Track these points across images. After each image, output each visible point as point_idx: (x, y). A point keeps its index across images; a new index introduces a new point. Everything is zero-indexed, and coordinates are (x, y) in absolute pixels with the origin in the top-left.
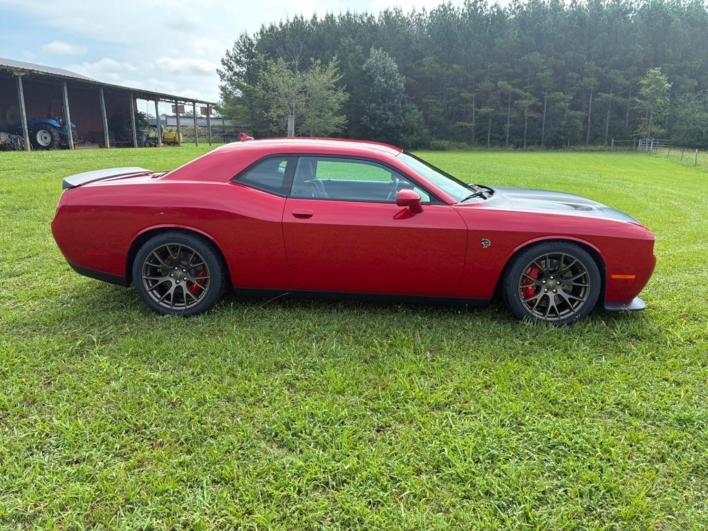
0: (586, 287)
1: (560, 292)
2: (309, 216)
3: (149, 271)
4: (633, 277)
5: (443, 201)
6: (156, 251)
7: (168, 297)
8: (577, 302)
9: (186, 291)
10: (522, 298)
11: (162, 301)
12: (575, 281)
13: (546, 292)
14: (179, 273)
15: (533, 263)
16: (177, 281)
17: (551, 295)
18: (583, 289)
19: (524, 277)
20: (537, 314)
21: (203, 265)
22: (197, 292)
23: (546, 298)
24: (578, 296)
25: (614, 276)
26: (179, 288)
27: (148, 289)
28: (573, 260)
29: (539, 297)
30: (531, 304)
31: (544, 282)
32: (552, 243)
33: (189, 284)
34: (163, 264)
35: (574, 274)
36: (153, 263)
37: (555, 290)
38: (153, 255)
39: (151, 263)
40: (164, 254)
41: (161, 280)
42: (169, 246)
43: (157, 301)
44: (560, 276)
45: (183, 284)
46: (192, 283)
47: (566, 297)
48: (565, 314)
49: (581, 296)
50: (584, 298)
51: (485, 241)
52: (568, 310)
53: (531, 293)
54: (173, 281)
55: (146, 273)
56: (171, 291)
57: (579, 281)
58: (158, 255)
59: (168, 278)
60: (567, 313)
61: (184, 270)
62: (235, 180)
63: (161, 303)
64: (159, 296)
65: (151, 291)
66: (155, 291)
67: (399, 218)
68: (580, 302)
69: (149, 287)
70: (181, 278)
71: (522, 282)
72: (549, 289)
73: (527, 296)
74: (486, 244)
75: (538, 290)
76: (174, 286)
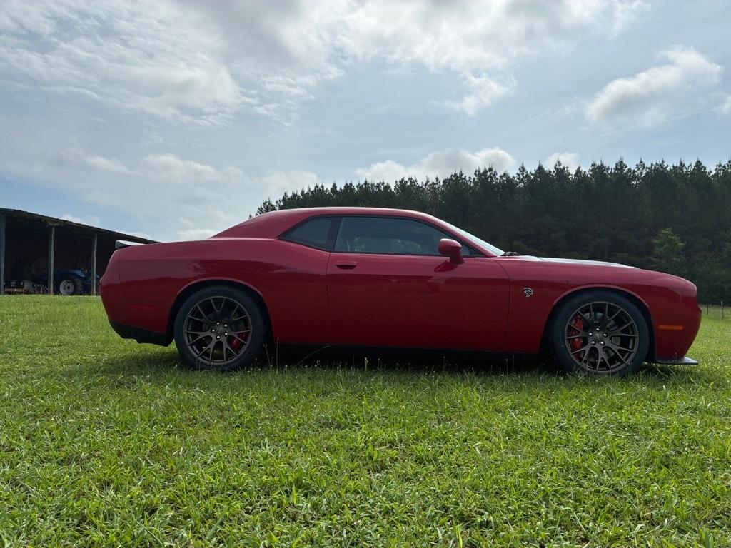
0: (634, 338)
1: (608, 343)
4: (681, 328)
6: (200, 304)
7: (207, 353)
8: (627, 354)
9: (226, 346)
10: (569, 350)
11: (201, 356)
12: (622, 332)
13: (594, 344)
14: (221, 328)
15: (577, 314)
16: (218, 334)
17: (599, 347)
18: (631, 340)
19: (570, 328)
20: (586, 366)
21: (246, 319)
22: (238, 347)
23: (594, 352)
24: (628, 348)
25: (661, 327)
26: (219, 344)
27: (188, 343)
28: (617, 309)
29: (587, 348)
30: (578, 356)
31: (591, 334)
33: (230, 339)
34: (205, 319)
35: (620, 326)
36: (195, 317)
37: (602, 343)
38: (197, 308)
39: (193, 316)
40: (208, 308)
41: (202, 335)
42: (214, 299)
43: (196, 356)
44: (606, 329)
45: (223, 339)
46: (233, 338)
47: (616, 348)
48: (617, 367)
49: (630, 347)
50: (634, 347)
51: (527, 290)
52: (620, 363)
53: (578, 345)
54: (213, 336)
55: (188, 328)
56: (211, 347)
57: (625, 331)
58: (203, 309)
59: (208, 333)
60: (618, 366)
61: (226, 325)
62: (281, 237)
63: (200, 358)
64: (198, 352)
65: (191, 345)
66: (194, 347)
67: (438, 271)
68: (630, 353)
69: (189, 342)
70: (221, 334)
71: (568, 333)
72: (597, 341)
73: (574, 348)
74: (529, 292)
75: (585, 341)
76: (214, 341)
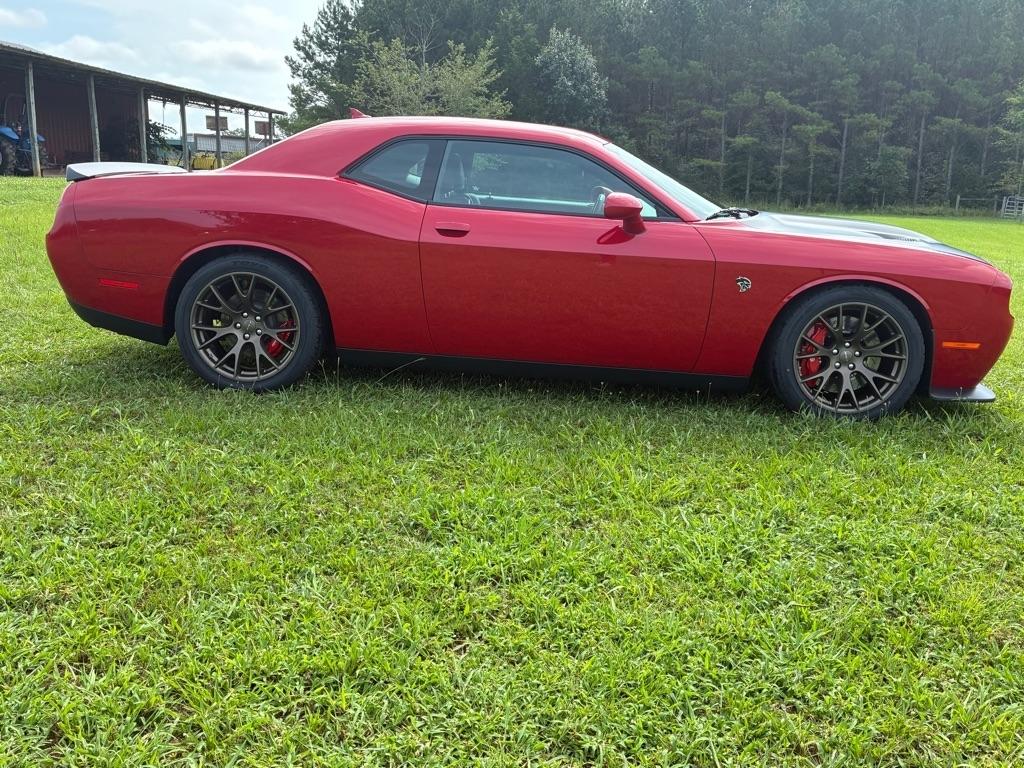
0: (901, 361)
1: (860, 367)
2: (462, 233)
3: (200, 318)
4: (977, 346)
5: (678, 216)
6: (214, 285)
7: (230, 361)
8: (887, 385)
9: (259, 351)
10: (799, 375)
11: (220, 366)
12: (884, 350)
13: (839, 368)
14: (250, 322)
15: (818, 320)
16: (246, 333)
17: (845, 372)
18: (897, 364)
19: (804, 342)
20: (821, 401)
21: (289, 311)
22: (278, 353)
23: (836, 378)
24: (889, 375)
25: (946, 344)
26: (249, 346)
27: (198, 345)
28: (881, 315)
29: (826, 374)
30: (813, 386)
31: (835, 351)
32: (849, 288)
33: (266, 340)
34: (224, 306)
35: (882, 340)
36: (208, 303)
37: (851, 365)
38: (210, 290)
39: (204, 302)
40: (227, 289)
41: (221, 332)
42: (237, 276)
43: (213, 365)
44: (860, 344)
45: (255, 340)
46: (271, 339)
47: (870, 375)
48: (867, 404)
49: (893, 374)
50: (898, 376)
51: (742, 280)
52: (872, 397)
53: (814, 368)
54: (239, 334)
55: (197, 321)
56: (236, 350)
57: (890, 349)
58: (219, 291)
59: (230, 330)
60: (870, 402)
61: (258, 318)
62: (344, 174)
63: (218, 369)
64: (216, 359)
65: (204, 348)
66: (208, 350)
67: (605, 243)
68: (891, 384)
69: (201, 343)
70: (252, 331)
71: (800, 349)
72: (843, 362)
73: (807, 372)
74: (745, 285)
75: (825, 363)
76: (241, 342)
